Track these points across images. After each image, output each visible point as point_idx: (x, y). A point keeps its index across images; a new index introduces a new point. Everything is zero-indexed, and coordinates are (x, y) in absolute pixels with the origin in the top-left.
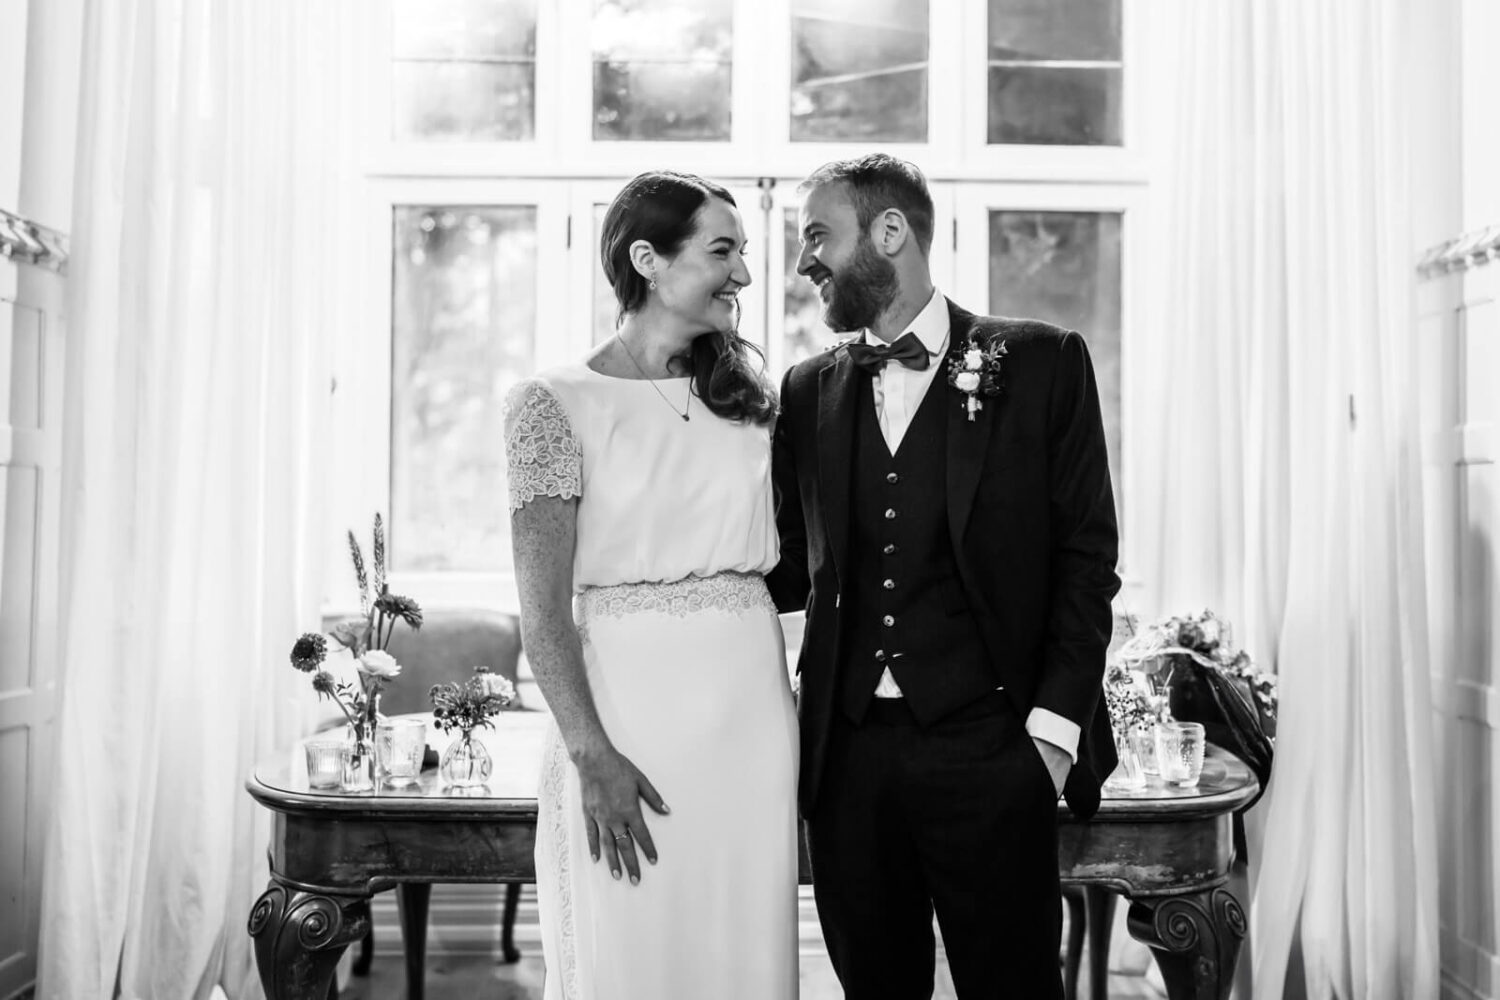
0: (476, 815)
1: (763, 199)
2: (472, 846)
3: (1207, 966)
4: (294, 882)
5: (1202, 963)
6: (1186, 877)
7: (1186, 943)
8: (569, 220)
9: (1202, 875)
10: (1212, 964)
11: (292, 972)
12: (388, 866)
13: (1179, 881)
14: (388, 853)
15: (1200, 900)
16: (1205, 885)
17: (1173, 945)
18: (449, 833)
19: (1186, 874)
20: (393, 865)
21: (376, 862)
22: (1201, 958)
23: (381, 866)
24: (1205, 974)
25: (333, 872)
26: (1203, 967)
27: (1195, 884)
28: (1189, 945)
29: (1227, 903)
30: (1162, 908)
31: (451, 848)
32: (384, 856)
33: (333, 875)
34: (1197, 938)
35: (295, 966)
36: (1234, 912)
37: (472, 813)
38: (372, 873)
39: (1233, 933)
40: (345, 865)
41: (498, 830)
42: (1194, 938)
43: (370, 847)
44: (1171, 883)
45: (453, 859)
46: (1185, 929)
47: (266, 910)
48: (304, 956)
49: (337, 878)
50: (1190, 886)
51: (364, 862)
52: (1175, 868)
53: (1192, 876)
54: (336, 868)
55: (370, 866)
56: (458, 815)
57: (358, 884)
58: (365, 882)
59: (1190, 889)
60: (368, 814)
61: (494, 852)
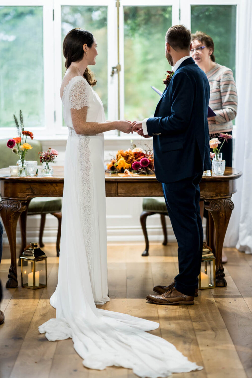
0: (52, 181)
1: (116, 3)
2: (51, 188)
3: (222, 215)
4: (8, 198)
5: (221, 214)
6: (218, 195)
7: (217, 209)
8: (53, 10)
9: (223, 195)
10: (223, 214)
11: (10, 217)
12: (31, 193)
13: (217, 196)
14: (31, 190)
15: (222, 201)
16: (224, 197)
17: (214, 209)
18: (45, 186)
19: (218, 194)
20: (32, 193)
21: (28, 192)
22: (221, 213)
23: (30, 193)
24: (222, 216)
25: (18, 195)
26: (221, 215)
27: (221, 197)
28: (218, 209)
29: (229, 202)
30: (212, 202)
31: (46, 189)
32: (30, 191)
33: (18, 196)
34: (220, 208)
35: (11, 216)
36: (231, 204)
37: (51, 180)
38: (28, 195)
39: (230, 208)
40: (21, 193)
41: (57, 185)
42: (219, 208)
43: (27, 189)
44: (215, 196)
45: (47, 192)
46: (217, 206)
47: (2, 205)
48: (13, 213)
49: (19, 196)
50: (219, 197)
51: (26, 192)
52: (216, 193)
53: (220, 195)
54: (19, 194)
55: (27, 193)
56: (48, 181)
57: (24, 197)
58: (26, 197)
59: (219, 198)
60: (27, 181)
61: (56, 190)
